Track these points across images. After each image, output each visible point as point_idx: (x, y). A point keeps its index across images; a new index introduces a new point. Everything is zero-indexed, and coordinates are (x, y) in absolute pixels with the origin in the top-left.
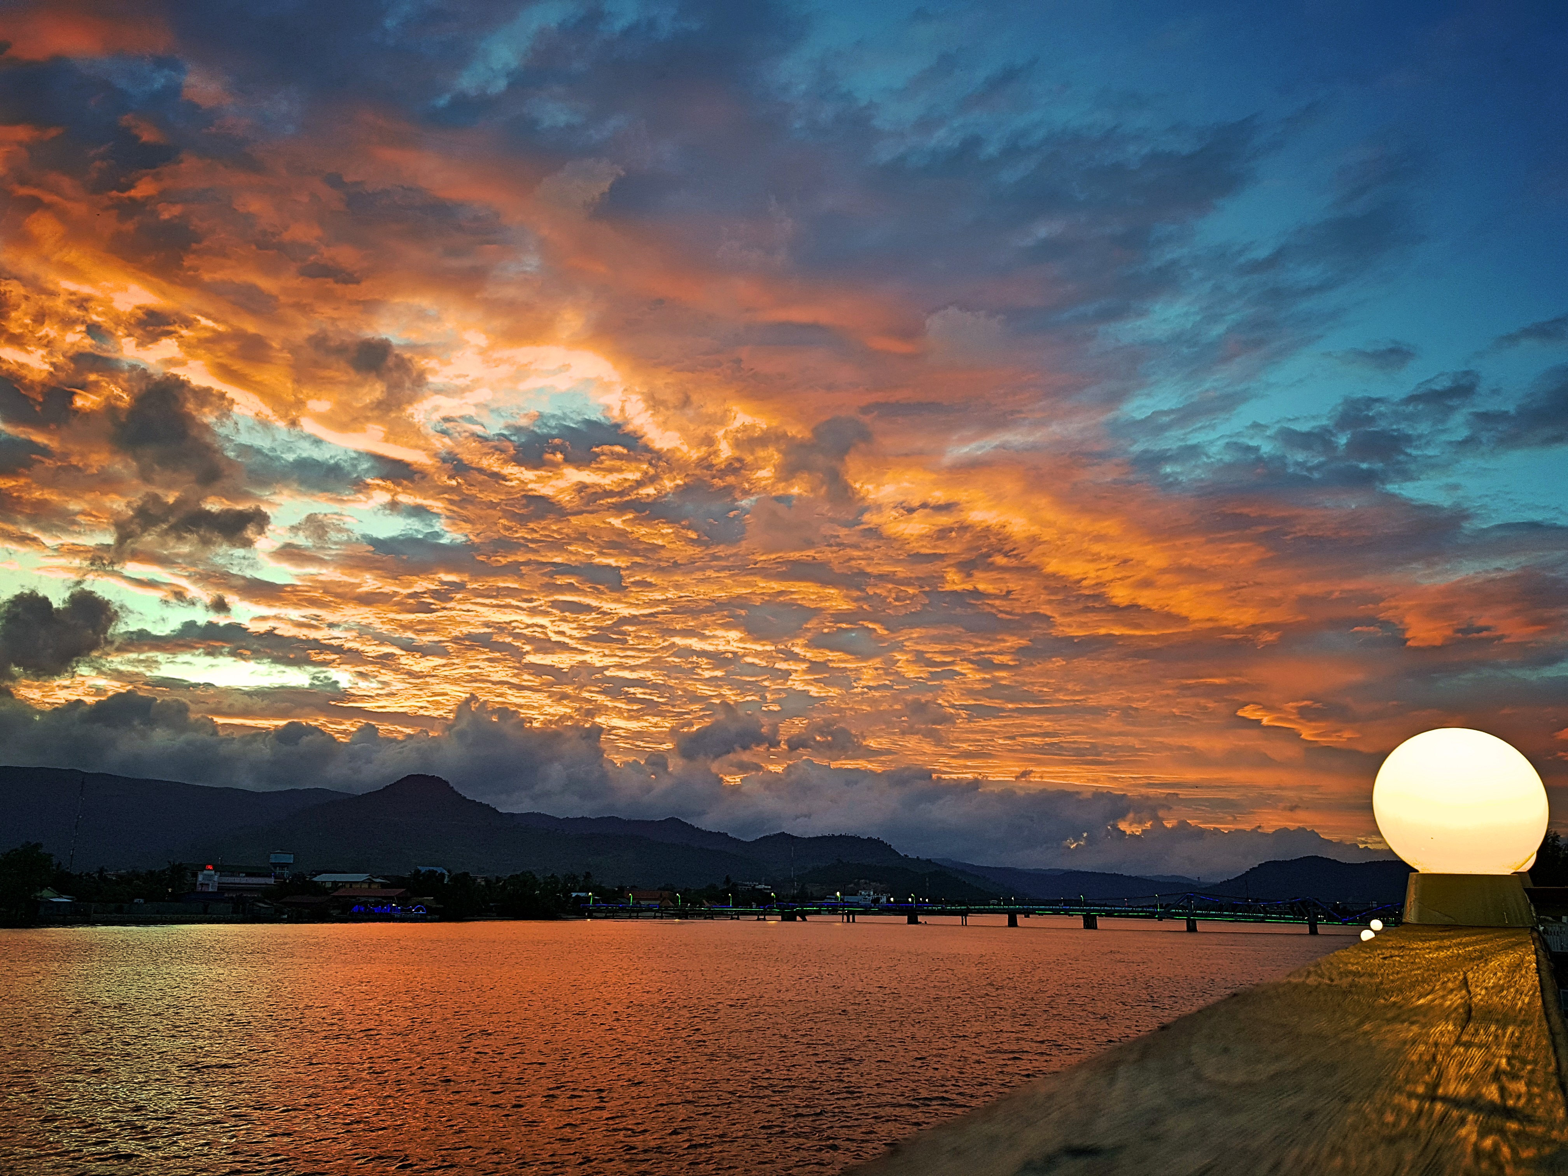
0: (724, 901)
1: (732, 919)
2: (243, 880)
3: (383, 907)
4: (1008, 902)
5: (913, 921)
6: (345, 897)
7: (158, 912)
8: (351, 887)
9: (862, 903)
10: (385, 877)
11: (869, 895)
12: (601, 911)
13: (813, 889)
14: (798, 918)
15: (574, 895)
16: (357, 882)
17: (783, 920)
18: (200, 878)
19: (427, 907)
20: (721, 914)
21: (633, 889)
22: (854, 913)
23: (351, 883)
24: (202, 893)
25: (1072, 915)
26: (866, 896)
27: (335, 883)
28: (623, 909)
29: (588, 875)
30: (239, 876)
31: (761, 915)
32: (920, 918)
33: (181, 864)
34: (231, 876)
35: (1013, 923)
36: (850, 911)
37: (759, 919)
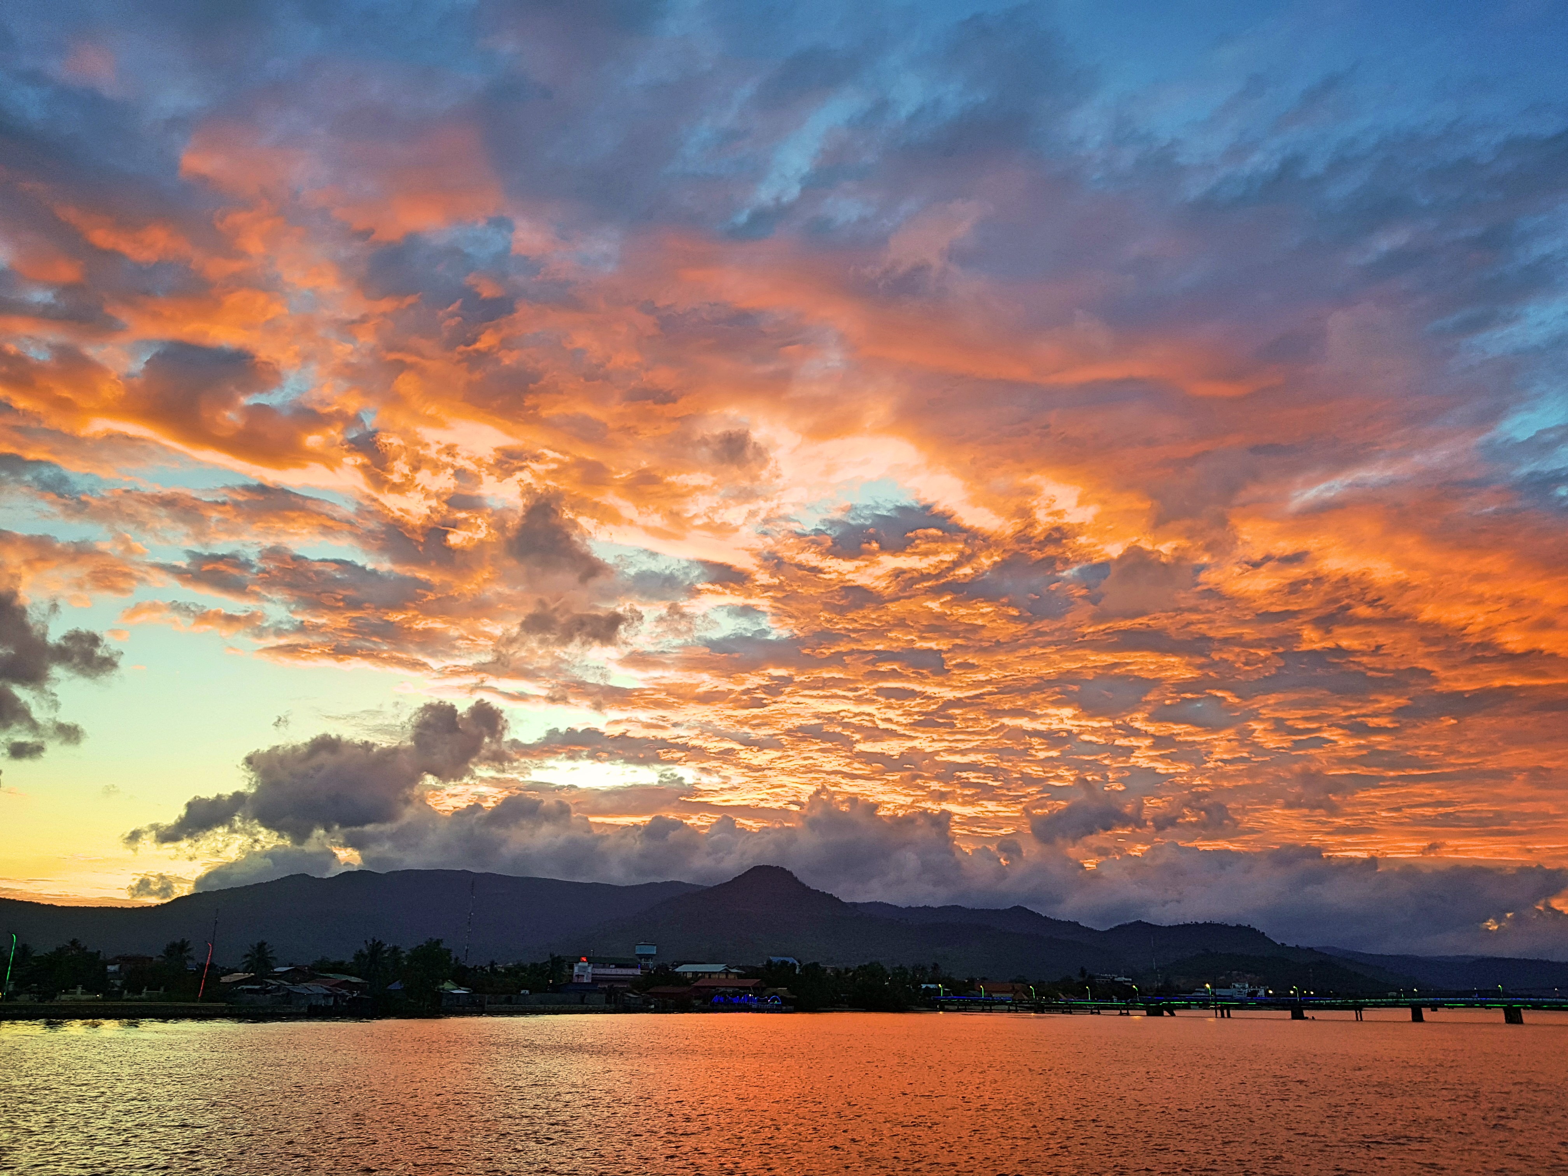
0: (1082, 995)
1: (1092, 1013)
2: (613, 971)
3: (740, 997)
4: (1411, 994)
5: (1298, 1015)
6: (705, 987)
7: (541, 1003)
8: (710, 977)
9: (1237, 996)
10: (739, 968)
11: (1244, 988)
12: (953, 1004)
13: (1180, 982)
14: (1166, 1013)
15: (924, 986)
16: (715, 973)
17: (1148, 1014)
18: (576, 969)
19: (782, 997)
20: (1080, 1007)
21: (983, 980)
22: (1228, 1008)
23: (710, 974)
24: (578, 984)
25: (1490, 1008)
26: (1241, 988)
27: (695, 973)
28: (976, 1002)
29: (936, 967)
30: (609, 968)
31: (1124, 1009)
32: (1306, 1013)
33: (559, 957)
34: (603, 968)
35: (1417, 1017)
36: (1225, 1007)
37: (1121, 1014)
